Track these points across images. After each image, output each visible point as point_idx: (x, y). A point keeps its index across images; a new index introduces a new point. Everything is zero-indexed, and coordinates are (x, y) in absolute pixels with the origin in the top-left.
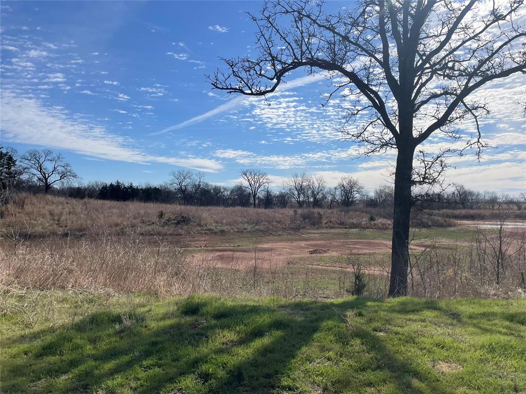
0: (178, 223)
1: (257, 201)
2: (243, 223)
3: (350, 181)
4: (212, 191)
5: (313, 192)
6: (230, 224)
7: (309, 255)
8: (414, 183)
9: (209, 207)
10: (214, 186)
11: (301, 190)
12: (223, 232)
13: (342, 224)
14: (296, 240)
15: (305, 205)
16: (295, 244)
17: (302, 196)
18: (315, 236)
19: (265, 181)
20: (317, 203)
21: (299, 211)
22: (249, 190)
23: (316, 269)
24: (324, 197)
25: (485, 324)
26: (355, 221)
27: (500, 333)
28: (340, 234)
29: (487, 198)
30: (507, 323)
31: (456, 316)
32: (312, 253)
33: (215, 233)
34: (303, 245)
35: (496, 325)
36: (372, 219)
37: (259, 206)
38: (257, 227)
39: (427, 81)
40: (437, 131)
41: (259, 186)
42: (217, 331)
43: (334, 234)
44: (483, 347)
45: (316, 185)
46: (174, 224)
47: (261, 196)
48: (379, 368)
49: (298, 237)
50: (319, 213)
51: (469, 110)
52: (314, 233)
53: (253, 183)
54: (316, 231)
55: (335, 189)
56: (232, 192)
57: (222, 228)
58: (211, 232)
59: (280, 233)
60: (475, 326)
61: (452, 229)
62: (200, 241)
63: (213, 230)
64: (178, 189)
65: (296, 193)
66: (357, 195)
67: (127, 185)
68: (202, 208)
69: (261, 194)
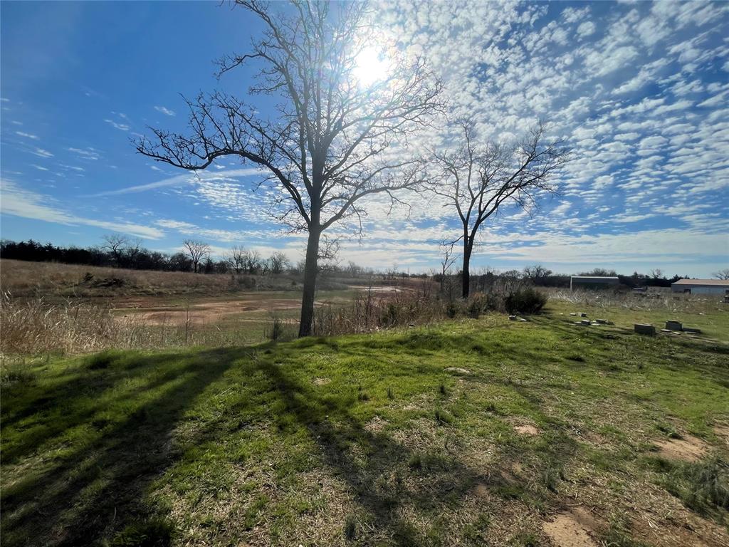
0: (110, 284)
1: (198, 268)
2: (181, 286)
3: (280, 255)
4: (151, 256)
5: (249, 262)
6: (168, 287)
7: (242, 312)
8: (319, 257)
9: (146, 271)
10: (153, 252)
11: (239, 260)
12: (160, 294)
13: (271, 288)
14: (232, 300)
15: (242, 272)
16: (231, 303)
17: (240, 264)
18: (249, 297)
19: (206, 250)
20: (253, 271)
21: (237, 277)
22: (190, 258)
23: (247, 322)
24: (259, 266)
25: (351, 350)
26: (281, 285)
27: (359, 355)
28: (270, 295)
29: (367, 271)
30: (364, 348)
31: (334, 347)
32: (244, 310)
33: (152, 295)
34: (238, 304)
35: (357, 350)
36: (294, 284)
37: (200, 272)
38: (197, 289)
39: (331, 186)
40: (336, 222)
41: (201, 255)
42: (125, 379)
43: (265, 295)
44: (346, 365)
45: (253, 256)
46: (104, 285)
47: (202, 263)
48: (273, 389)
49: (234, 298)
50: (253, 279)
51: (355, 210)
52: (249, 294)
53: (194, 251)
54: (250, 293)
55: (268, 260)
56: (173, 258)
57: (160, 290)
58: (148, 294)
59: (219, 294)
60: (345, 351)
61: (345, 291)
62: (134, 302)
63: (150, 292)
64: (112, 253)
65: (235, 262)
66: (285, 266)
67: (44, 244)
68: (138, 271)
69: (202, 261)
